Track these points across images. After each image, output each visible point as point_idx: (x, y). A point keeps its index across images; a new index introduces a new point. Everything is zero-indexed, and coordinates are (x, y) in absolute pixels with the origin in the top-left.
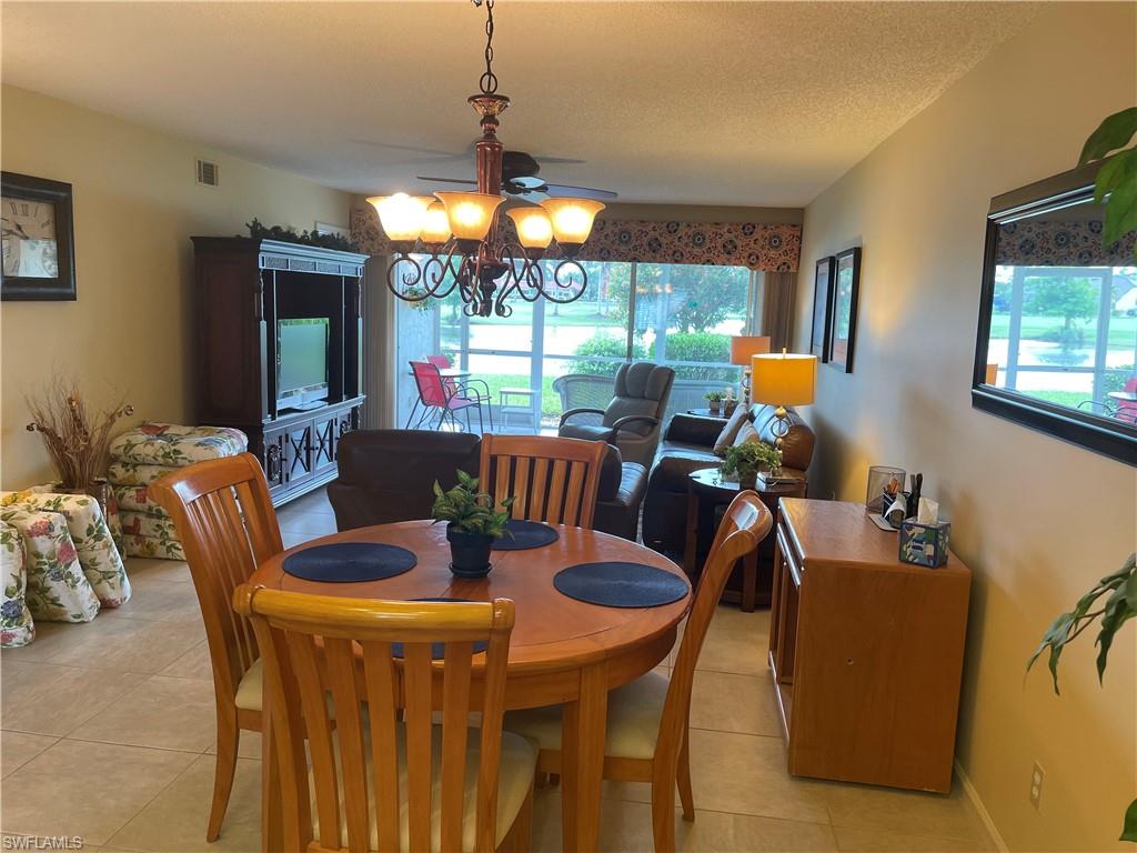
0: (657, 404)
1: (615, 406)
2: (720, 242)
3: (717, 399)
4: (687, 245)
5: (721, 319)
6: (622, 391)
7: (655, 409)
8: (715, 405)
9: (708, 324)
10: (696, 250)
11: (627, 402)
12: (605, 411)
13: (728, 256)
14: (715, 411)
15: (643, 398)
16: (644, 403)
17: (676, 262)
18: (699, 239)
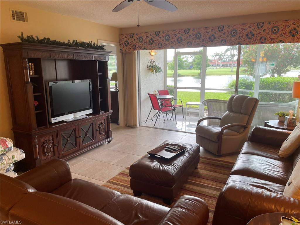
0: (247, 117)
1: (227, 116)
2: (288, 30)
3: (283, 115)
4: (268, 34)
5: (288, 71)
6: (230, 109)
7: (247, 119)
8: (282, 119)
9: (283, 73)
10: (274, 36)
11: (232, 114)
12: (221, 118)
13: (293, 38)
14: (281, 123)
15: (241, 113)
16: (241, 116)
17: (262, 43)
18: (275, 30)
